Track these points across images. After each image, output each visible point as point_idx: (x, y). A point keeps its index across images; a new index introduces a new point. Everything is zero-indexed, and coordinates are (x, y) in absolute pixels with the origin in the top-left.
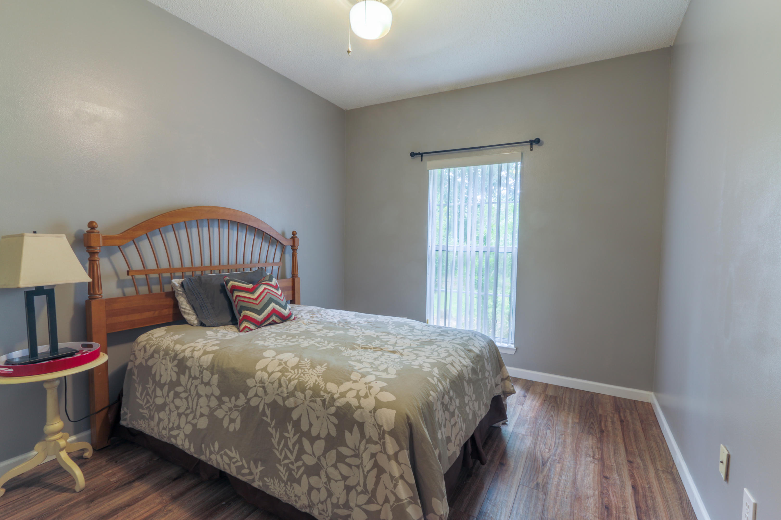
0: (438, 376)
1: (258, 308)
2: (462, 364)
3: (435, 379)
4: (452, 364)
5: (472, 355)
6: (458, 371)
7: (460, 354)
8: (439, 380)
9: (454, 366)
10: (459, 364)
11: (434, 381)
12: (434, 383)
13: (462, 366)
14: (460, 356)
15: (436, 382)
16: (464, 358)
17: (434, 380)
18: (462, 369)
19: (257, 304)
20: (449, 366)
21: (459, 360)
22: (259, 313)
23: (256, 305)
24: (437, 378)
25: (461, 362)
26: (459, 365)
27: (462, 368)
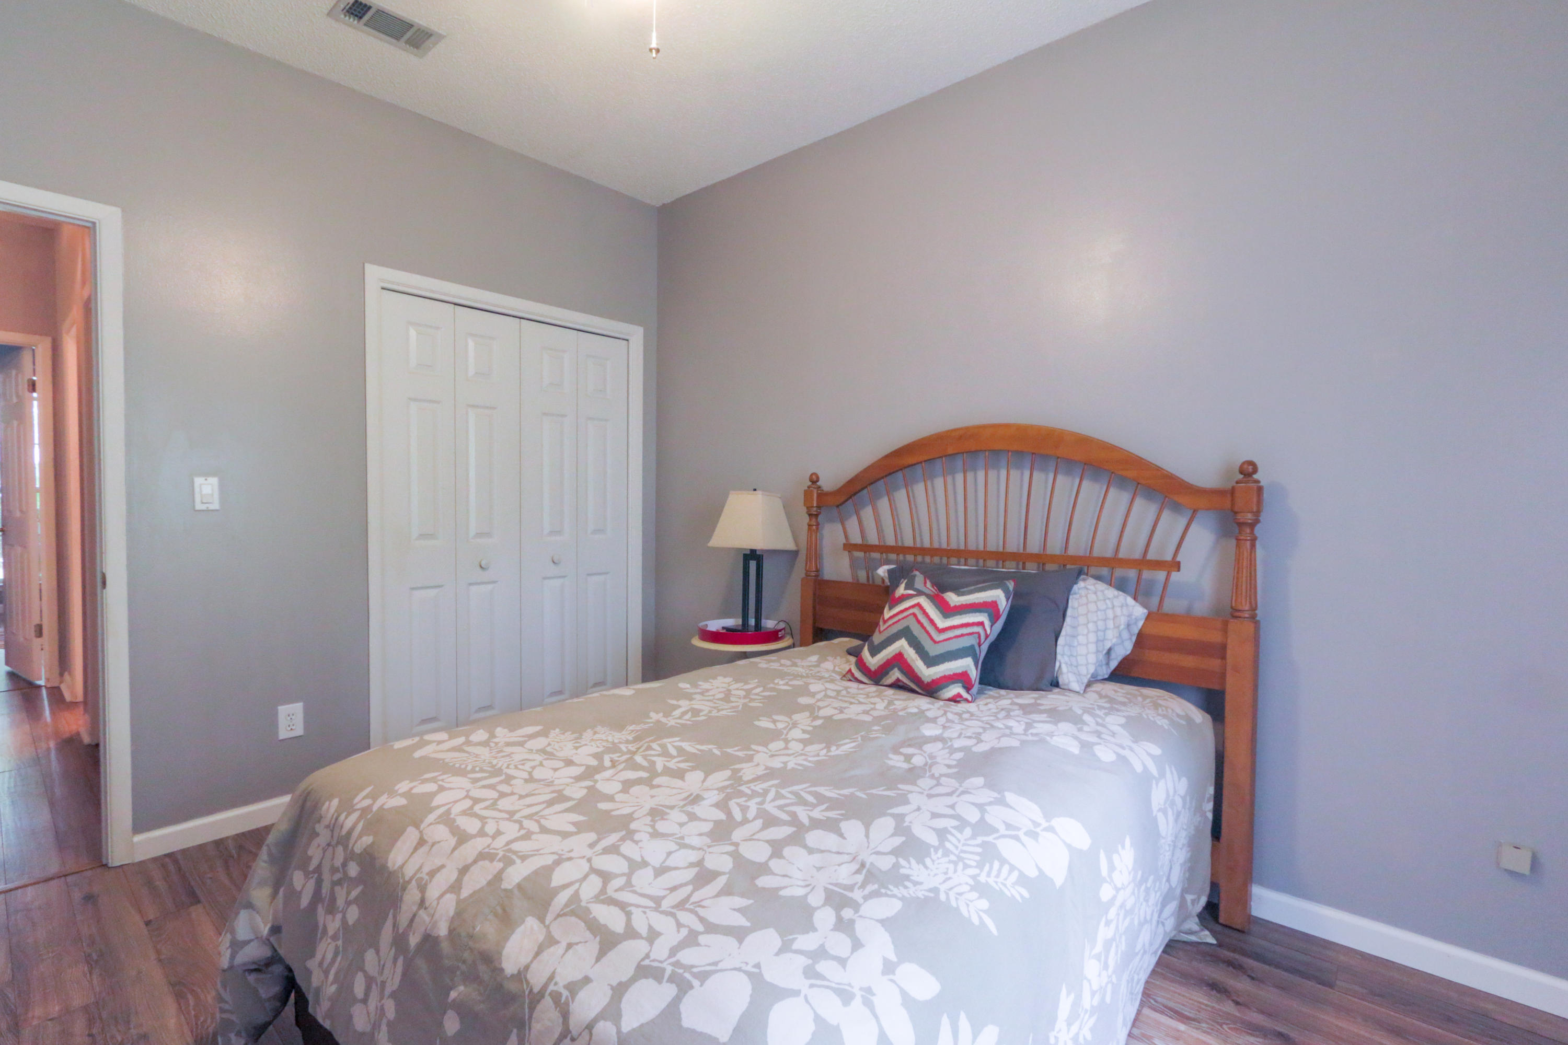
0: (375, 808)
1: (933, 650)
2: (426, 877)
3: (368, 802)
4: (421, 842)
5: (487, 928)
6: (402, 867)
7: (475, 870)
8: (365, 810)
9: (416, 849)
10: (426, 869)
11: (361, 801)
12: (356, 801)
13: (422, 879)
14: (464, 870)
15: (358, 806)
16: (455, 887)
17: (364, 798)
18: (409, 882)
19: (935, 642)
20: (411, 835)
21: (443, 866)
22: (931, 661)
23: (931, 642)
24: (369, 808)
25: (432, 874)
26: (421, 867)
27: (414, 882)
